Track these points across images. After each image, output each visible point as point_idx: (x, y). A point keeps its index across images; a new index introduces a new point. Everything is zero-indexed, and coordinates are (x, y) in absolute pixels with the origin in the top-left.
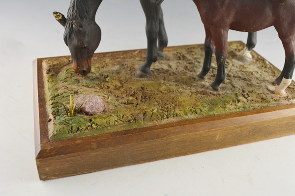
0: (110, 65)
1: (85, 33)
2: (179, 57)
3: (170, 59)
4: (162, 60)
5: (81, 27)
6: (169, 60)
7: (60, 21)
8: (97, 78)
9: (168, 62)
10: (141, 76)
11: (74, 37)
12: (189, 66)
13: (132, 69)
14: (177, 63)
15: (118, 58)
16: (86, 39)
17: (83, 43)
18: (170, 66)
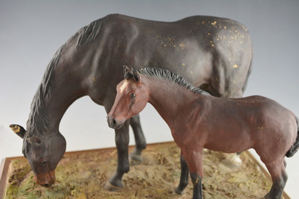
0: (81, 170)
1: (44, 147)
2: (160, 160)
3: (149, 163)
4: (139, 164)
5: (39, 142)
6: (147, 164)
7: (18, 134)
8: (63, 189)
9: (146, 167)
10: (111, 190)
11: (32, 151)
12: (169, 173)
13: (103, 178)
14: (155, 169)
15: (91, 161)
16: (46, 154)
17: (41, 158)
18: (146, 174)
